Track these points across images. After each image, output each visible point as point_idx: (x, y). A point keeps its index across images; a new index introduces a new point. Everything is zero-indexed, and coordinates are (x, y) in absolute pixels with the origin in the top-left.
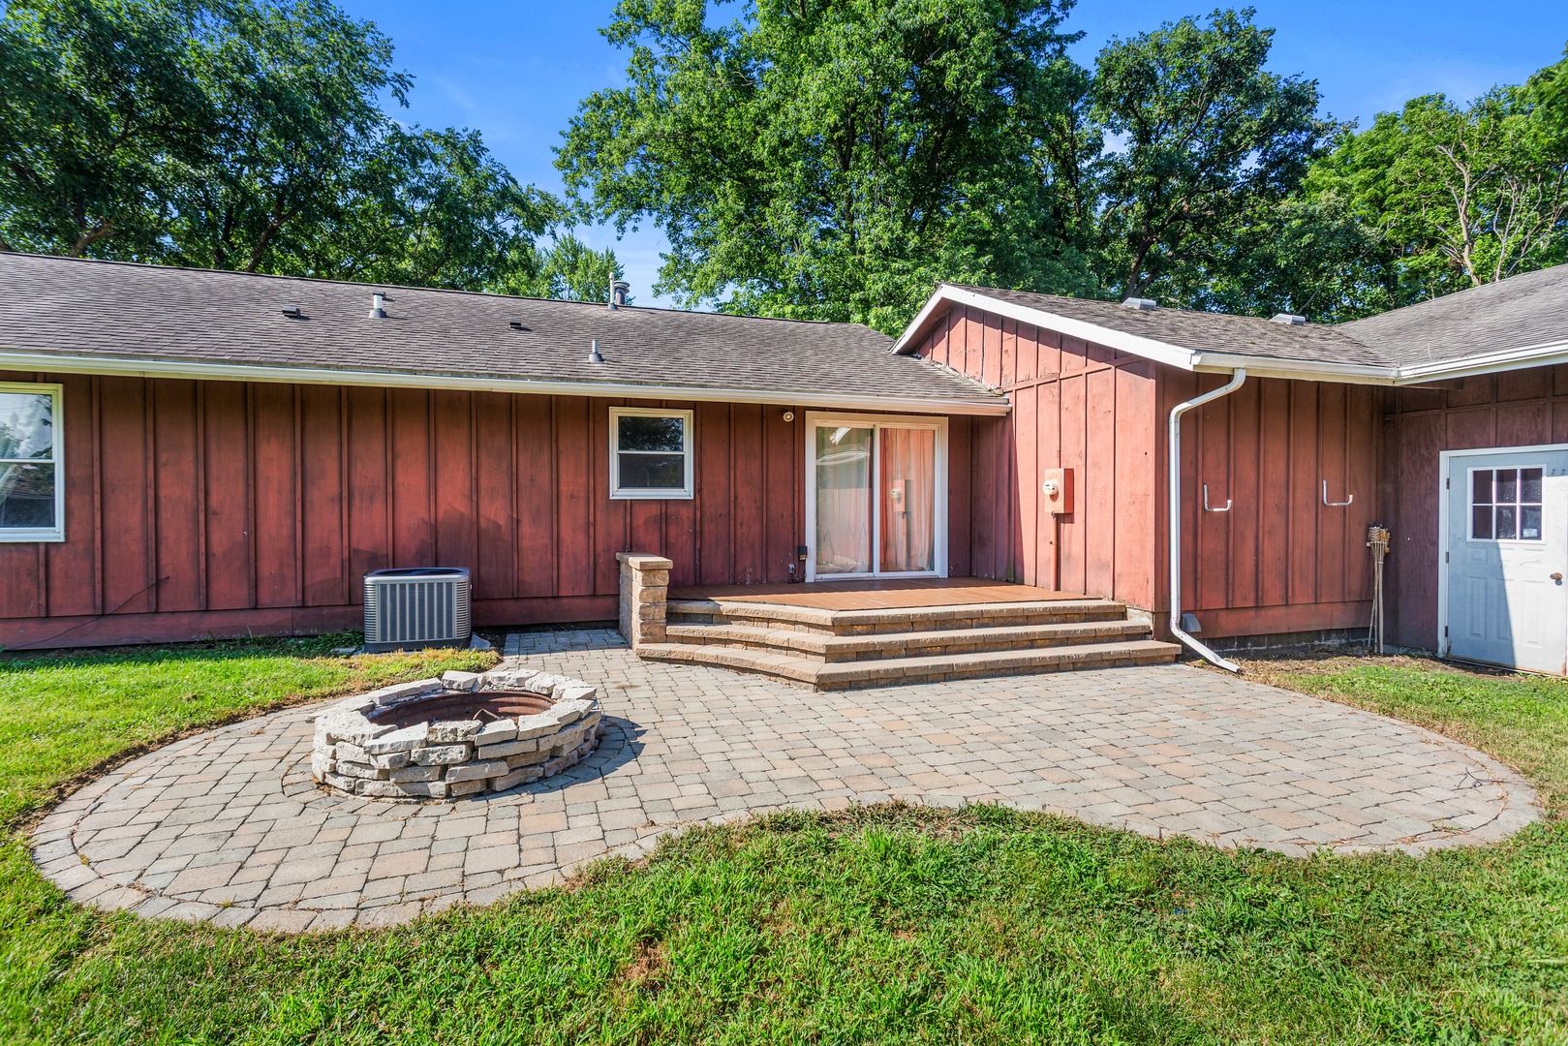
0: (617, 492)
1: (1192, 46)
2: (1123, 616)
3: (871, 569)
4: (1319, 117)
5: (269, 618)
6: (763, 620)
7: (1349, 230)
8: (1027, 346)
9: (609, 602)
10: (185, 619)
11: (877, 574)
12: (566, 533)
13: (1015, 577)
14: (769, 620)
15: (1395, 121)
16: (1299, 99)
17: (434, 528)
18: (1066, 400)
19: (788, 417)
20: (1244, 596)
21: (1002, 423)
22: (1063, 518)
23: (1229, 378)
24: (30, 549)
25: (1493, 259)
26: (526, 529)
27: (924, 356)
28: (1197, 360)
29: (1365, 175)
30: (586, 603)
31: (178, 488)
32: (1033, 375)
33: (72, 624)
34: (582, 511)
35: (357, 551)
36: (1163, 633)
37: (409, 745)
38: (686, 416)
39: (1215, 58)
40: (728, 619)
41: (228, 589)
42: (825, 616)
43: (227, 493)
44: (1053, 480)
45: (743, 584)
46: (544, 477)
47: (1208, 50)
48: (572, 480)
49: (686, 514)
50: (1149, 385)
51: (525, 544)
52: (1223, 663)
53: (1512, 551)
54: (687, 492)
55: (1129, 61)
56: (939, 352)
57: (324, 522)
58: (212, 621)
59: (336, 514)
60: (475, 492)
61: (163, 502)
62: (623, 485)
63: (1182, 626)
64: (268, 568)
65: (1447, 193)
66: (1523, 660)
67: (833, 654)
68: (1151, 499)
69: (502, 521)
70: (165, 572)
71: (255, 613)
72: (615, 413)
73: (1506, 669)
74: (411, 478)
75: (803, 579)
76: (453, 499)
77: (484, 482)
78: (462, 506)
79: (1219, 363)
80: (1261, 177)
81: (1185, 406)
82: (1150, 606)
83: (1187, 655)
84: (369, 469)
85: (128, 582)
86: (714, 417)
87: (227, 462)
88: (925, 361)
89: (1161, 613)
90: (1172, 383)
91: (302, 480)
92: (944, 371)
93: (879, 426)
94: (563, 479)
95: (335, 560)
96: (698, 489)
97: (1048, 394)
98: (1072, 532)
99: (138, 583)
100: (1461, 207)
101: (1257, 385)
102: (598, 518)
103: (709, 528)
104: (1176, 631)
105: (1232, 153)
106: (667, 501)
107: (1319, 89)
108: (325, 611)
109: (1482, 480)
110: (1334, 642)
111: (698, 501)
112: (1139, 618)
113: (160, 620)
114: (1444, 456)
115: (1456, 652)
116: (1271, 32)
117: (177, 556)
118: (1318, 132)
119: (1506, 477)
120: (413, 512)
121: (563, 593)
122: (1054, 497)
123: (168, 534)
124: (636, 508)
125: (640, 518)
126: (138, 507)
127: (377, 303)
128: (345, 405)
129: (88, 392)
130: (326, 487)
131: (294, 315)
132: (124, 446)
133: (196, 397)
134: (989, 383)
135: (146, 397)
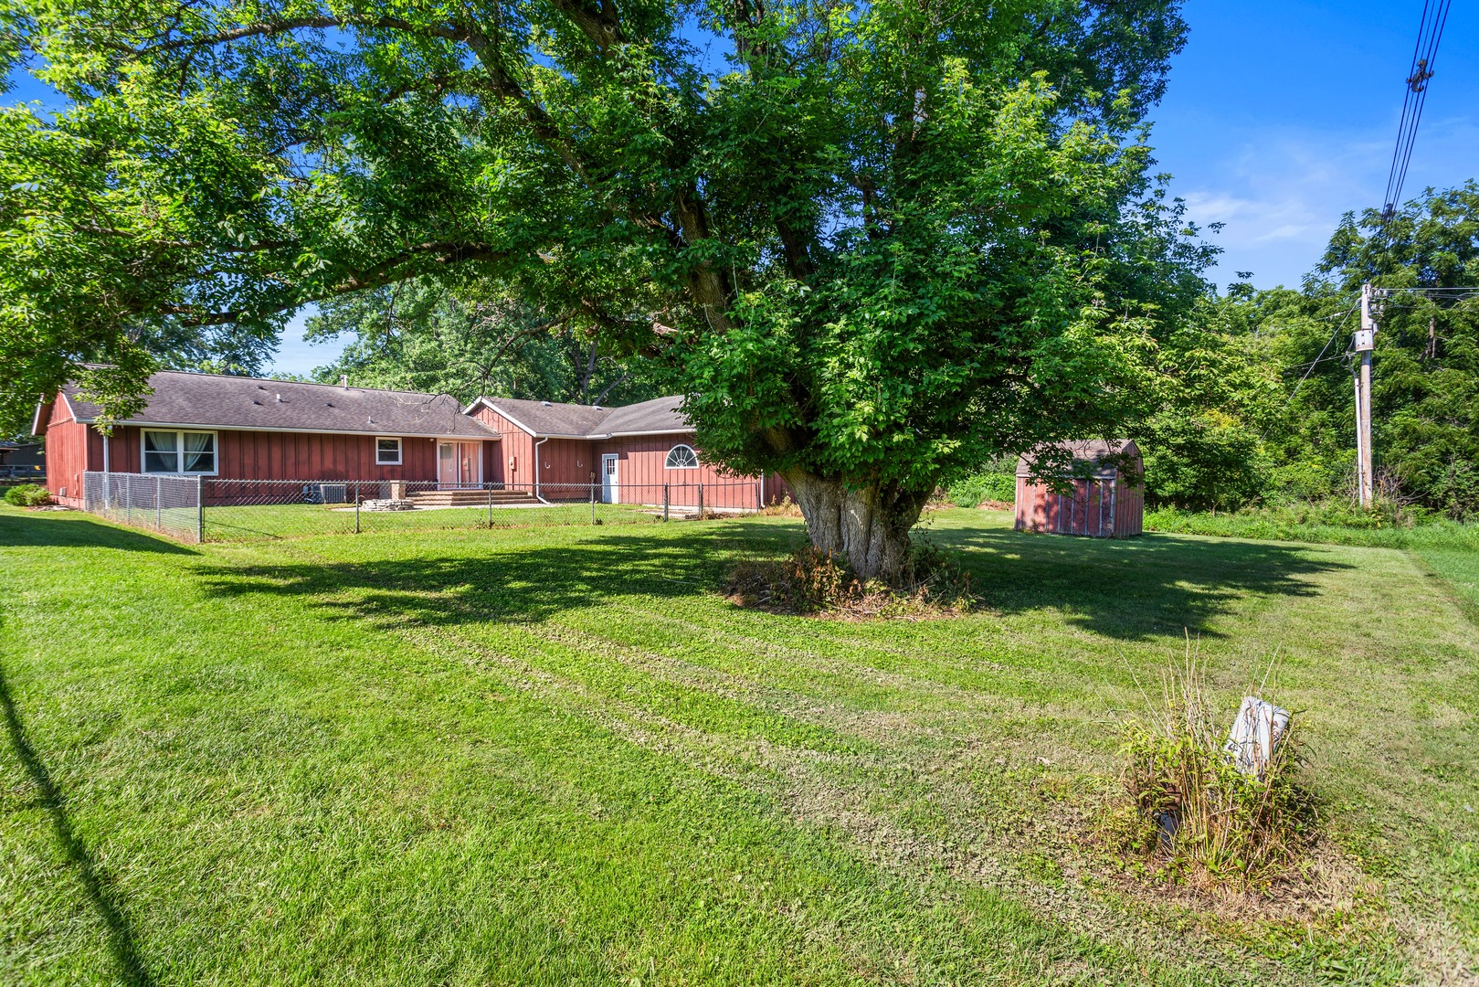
0: (378, 462)
2: (526, 494)
3: (458, 486)
6: (432, 495)
11: (460, 487)
12: (363, 475)
13: (503, 486)
14: (434, 495)
17: (323, 472)
18: (514, 438)
19: (431, 441)
20: (556, 490)
21: (499, 442)
22: (514, 470)
23: (544, 439)
26: (351, 473)
27: (475, 416)
28: (543, 435)
32: (507, 431)
34: (367, 468)
36: (535, 497)
38: (399, 440)
40: (422, 496)
43: (263, 461)
44: (511, 460)
46: (356, 457)
48: (364, 459)
49: (399, 469)
50: (531, 437)
51: (350, 478)
53: (611, 477)
54: (400, 462)
56: (480, 415)
57: (290, 470)
59: (295, 469)
60: (335, 462)
61: (245, 464)
62: (380, 460)
63: (538, 494)
66: (613, 502)
68: (532, 465)
69: (343, 471)
72: (378, 439)
73: (610, 503)
74: (316, 458)
75: (437, 486)
76: (329, 463)
77: (338, 459)
78: (331, 464)
81: (538, 444)
82: (532, 491)
83: (538, 501)
84: (304, 456)
86: (408, 441)
87: (263, 453)
88: (474, 418)
89: (534, 493)
91: (284, 458)
92: (481, 423)
93: (460, 443)
94: (362, 459)
97: (510, 438)
98: (516, 474)
101: (551, 440)
102: (373, 470)
103: (407, 474)
104: (538, 497)
106: (394, 465)
111: (403, 464)
112: (530, 494)
114: (603, 455)
115: (605, 501)
119: (609, 460)
120: (316, 467)
122: (512, 464)
123: (247, 474)
124: (386, 467)
125: (388, 469)
126: (238, 466)
127: (278, 396)
128: (297, 438)
129: (224, 434)
130: (291, 461)
131: (257, 403)
132: (234, 449)
133: (254, 436)
134: (495, 430)
135: (241, 435)
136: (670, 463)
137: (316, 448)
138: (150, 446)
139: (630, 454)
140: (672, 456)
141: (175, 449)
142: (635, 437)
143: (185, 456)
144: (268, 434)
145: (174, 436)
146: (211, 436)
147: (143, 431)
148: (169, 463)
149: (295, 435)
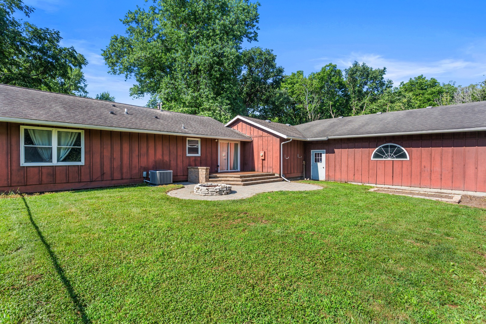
0: (188, 155)
1: (261, 54)
2: (274, 175)
3: (228, 170)
4: (284, 74)
5: (125, 181)
6: (225, 177)
7: (288, 98)
8: (256, 130)
9: (186, 176)
10: (108, 182)
11: (229, 170)
12: (179, 163)
13: (253, 170)
14: (226, 177)
15: (295, 75)
16: (280, 71)
17: (155, 162)
18: (264, 140)
19: (216, 140)
20: (289, 172)
21: (251, 142)
22: (264, 160)
23: (290, 140)
24: (77, 167)
25: (312, 108)
26: (172, 162)
27: (232, 127)
28: (287, 137)
29: (290, 86)
30: (182, 177)
31: (107, 153)
32: (257, 135)
33: (85, 183)
34: (182, 158)
35: (141, 167)
36: (280, 177)
37: (220, 188)
38: (199, 140)
39: (266, 58)
40: (218, 177)
41: (117, 175)
42: (239, 176)
43: (117, 155)
44: (262, 154)
46: (175, 151)
47: (265, 56)
49: (199, 159)
50: (279, 139)
51: (172, 165)
52: (288, 181)
53: (319, 164)
54: (199, 155)
55: (249, 55)
56: (235, 127)
57: (135, 160)
58: (114, 182)
59: (138, 159)
60: (163, 155)
61: (104, 156)
62: (189, 153)
63: (283, 176)
64: (125, 170)
65: (304, 94)
66: (320, 179)
67: (242, 181)
68: (279, 157)
69: (168, 160)
70: (105, 171)
71: (122, 180)
72: (188, 139)
73: (318, 180)
74: (151, 152)
75: (218, 172)
76: (159, 156)
77: (165, 153)
78: (161, 157)
79: (290, 137)
80: (272, 84)
81: (283, 143)
82: (279, 173)
83: (284, 180)
84: (144, 150)
85: (97, 174)
86: (205, 141)
87: (117, 148)
88: (232, 129)
89: (280, 174)
90: (282, 140)
91: (131, 151)
92: (237, 132)
93: (230, 142)
94: (179, 152)
95: (137, 169)
96: (201, 154)
97: (260, 139)
98: (265, 162)
99: (99, 174)
100: (306, 97)
101: (294, 141)
102: (184, 160)
103: (203, 162)
104: (282, 177)
105: (267, 78)
106: (196, 156)
107: (284, 70)
108: (135, 179)
109: (316, 154)
110: (299, 178)
111: (201, 157)
112: (278, 175)
113: (103, 182)
114: (312, 151)
115: (313, 179)
116: (276, 56)
117: (107, 169)
118: (283, 77)
119: (318, 154)
120: (152, 159)
121: (178, 175)
122: (262, 156)
123: (105, 163)
124: (191, 158)
125: (191, 160)
126: (99, 157)
127: (126, 110)
128: (140, 136)
129: (89, 133)
130: (136, 153)
131: (112, 113)
132: (96, 144)
133: (111, 134)
134: (248, 135)
135: (101, 134)
136: (376, 156)
137: (151, 144)
138: (28, 140)
139: (336, 150)
140: (380, 151)
141: (50, 143)
142: (341, 140)
143: (59, 150)
144: (121, 133)
145: (50, 134)
146: (80, 134)
147: (22, 128)
148: (45, 155)
149: (139, 134)
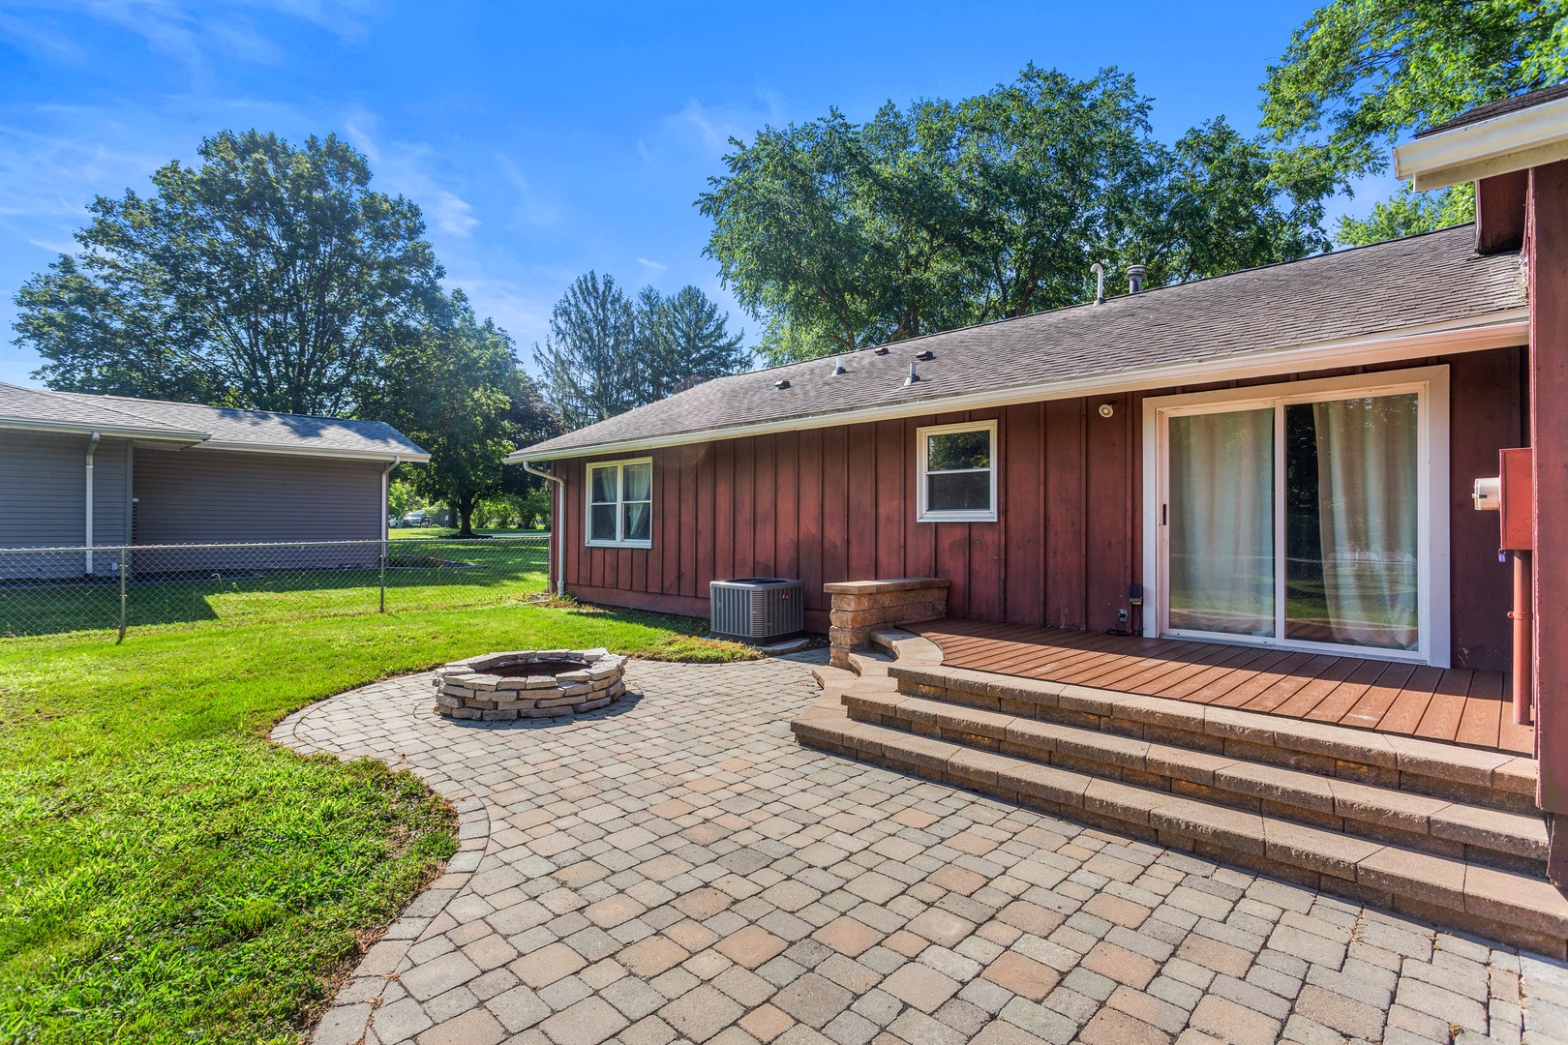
0: (924, 514)
10: (688, 602)
17: (797, 546)
19: (1105, 411)
24: (643, 552)
26: (854, 550)
31: (687, 516)
33: (653, 597)
34: (895, 532)
41: (704, 584)
45: (1055, 628)
46: (868, 501)
49: (991, 538)
54: (990, 515)
57: (743, 540)
58: (698, 604)
59: (749, 534)
61: (682, 525)
62: (931, 507)
64: (719, 571)
69: (838, 542)
70: (682, 570)
75: (1141, 633)
76: (808, 523)
78: (813, 529)
85: (670, 575)
86: (1024, 424)
94: (881, 503)
99: (673, 576)
102: (909, 541)
103: (1016, 556)
106: (970, 524)
111: (1003, 524)
113: (680, 599)
117: (686, 560)
120: (785, 534)
123: (683, 546)
124: (941, 530)
125: (945, 542)
126: (674, 528)
143: (627, 510)
